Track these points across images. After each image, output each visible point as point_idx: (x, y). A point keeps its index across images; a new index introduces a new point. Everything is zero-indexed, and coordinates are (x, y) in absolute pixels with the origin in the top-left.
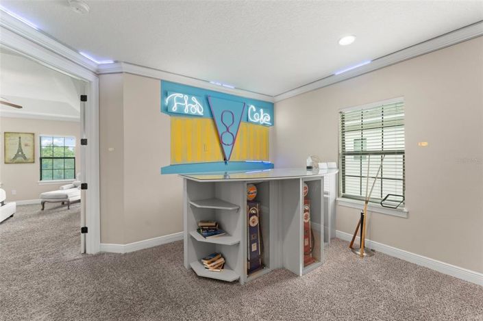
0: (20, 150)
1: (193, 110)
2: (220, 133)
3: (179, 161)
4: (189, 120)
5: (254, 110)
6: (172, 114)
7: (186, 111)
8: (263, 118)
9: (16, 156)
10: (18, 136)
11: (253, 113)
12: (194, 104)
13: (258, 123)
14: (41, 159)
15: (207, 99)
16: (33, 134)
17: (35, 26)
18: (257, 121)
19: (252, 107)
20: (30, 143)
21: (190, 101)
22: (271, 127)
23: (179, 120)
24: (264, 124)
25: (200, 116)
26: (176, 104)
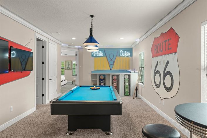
0: (68, 66)
1: (100, 55)
2: (109, 61)
3: (96, 70)
4: (99, 58)
5: (122, 52)
6: (94, 57)
7: (98, 56)
8: (127, 54)
9: (68, 68)
10: (68, 62)
11: (122, 53)
12: (100, 53)
13: (124, 56)
14: (73, 68)
15: (105, 51)
16: (71, 61)
17: (67, 45)
18: (123, 56)
19: (122, 51)
20: (70, 64)
21: (99, 53)
22: (131, 57)
23: (96, 58)
24: (127, 57)
25: (102, 56)
26: (95, 54)
